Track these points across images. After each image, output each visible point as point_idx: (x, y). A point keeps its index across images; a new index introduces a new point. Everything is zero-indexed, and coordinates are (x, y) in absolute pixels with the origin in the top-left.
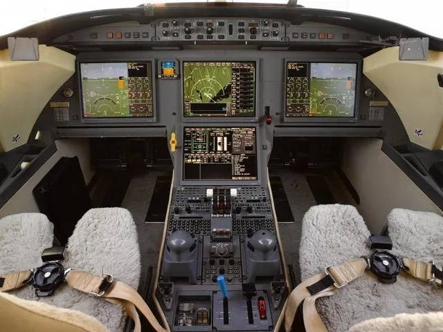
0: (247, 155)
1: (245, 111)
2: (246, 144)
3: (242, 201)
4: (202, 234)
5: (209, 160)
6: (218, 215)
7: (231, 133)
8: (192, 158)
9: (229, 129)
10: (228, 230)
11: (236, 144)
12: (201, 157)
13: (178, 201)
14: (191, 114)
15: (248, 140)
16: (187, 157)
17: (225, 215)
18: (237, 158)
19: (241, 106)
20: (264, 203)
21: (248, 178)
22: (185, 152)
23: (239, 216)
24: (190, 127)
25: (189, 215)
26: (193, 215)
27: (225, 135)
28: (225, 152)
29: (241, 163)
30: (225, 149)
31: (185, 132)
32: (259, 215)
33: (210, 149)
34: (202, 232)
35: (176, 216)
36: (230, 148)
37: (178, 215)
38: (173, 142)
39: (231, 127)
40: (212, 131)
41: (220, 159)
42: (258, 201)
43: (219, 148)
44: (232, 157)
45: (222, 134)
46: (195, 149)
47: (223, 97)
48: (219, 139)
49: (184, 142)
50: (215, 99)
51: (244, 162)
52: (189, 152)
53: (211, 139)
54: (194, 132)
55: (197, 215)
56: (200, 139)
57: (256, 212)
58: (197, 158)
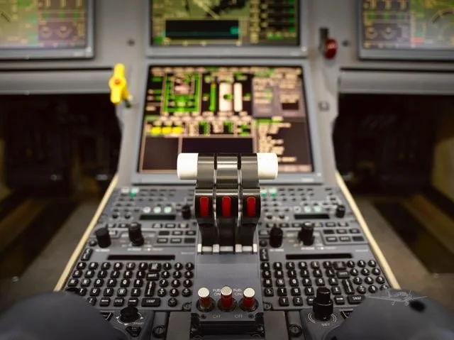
0: (285, 120)
1: (279, 35)
2: (285, 98)
3: (282, 217)
4: (164, 306)
5: (201, 129)
6: (216, 248)
7: (250, 76)
8: (163, 126)
9: (245, 70)
10: (249, 293)
11: (262, 98)
12: (184, 124)
13: (115, 217)
14: (166, 41)
15: (288, 91)
16: (152, 124)
17: (239, 248)
18: (263, 127)
19: (270, 26)
20: (342, 221)
21: (293, 168)
22: (146, 113)
23: (277, 254)
24: (163, 67)
25: (137, 251)
26: (148, 249)
27: (236, 81)
28: (237, 114)
29: (274, 137)
30: (238, 107)
31: (150, 76)
32: (331, 249)
33: (205, 107)
34: (165, 300)
35: (101, 254)
36: (248, 107)
37: (106, 251)
38: (117, 83)
39: (249, 66)
40: (209, 74)
41: (226, 129)
42: (325, 216)
43: (224, 105)
44: (254, 123)
45: (231, 79)
46: (170, 107)
47: (233, 7)
48: (224, 89)
49: (147, 94)
50: (216, 10)
51: (281, 134)
52: (157, 112)
53: (206, 88)
54: (170, 75)
55: (159, 251)
56: (182, 89)
57: (326, 242)
58: (173, 126)
